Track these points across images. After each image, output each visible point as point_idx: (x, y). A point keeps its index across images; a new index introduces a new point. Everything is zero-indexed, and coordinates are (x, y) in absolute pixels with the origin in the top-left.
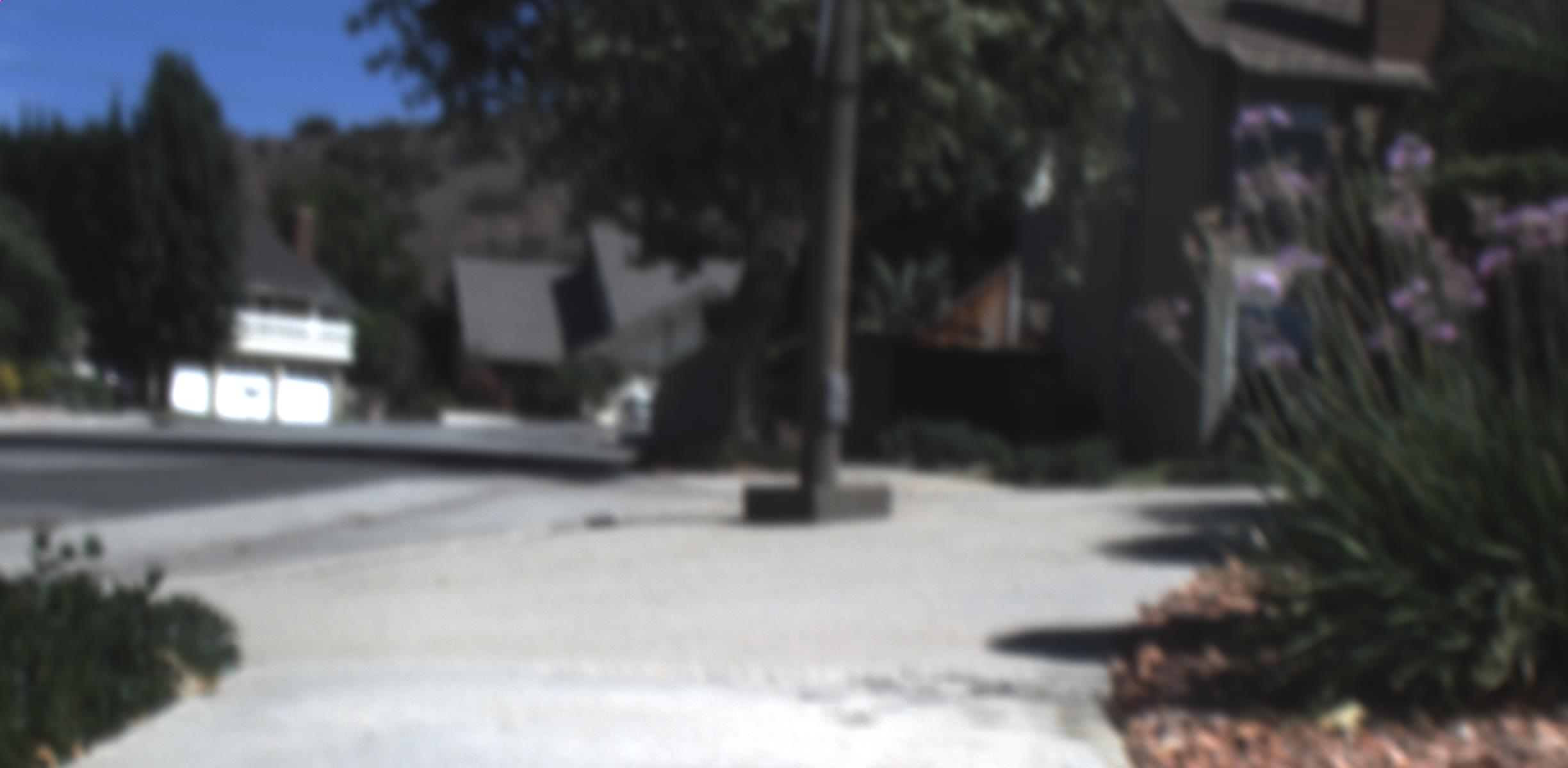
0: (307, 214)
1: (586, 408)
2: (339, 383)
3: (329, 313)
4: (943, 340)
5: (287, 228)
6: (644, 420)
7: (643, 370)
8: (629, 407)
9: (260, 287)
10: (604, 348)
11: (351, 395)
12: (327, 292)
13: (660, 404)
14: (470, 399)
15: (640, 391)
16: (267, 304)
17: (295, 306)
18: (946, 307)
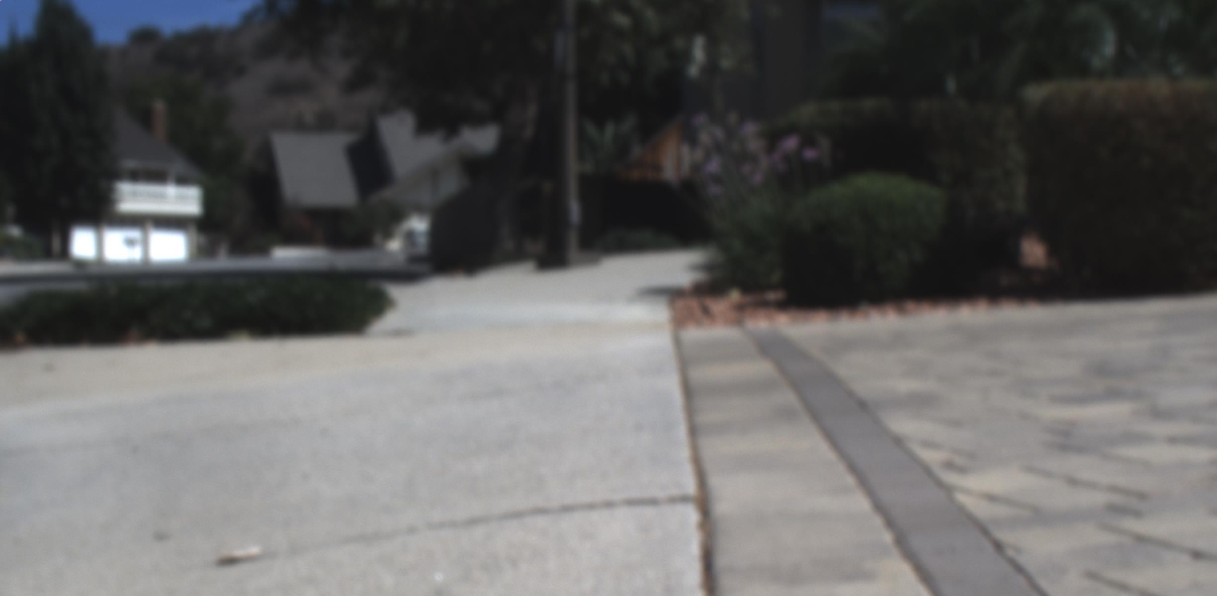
0: (159, 107)
1: (378, 238)
2: (193, 231)
3: (182, 181)
4: (636, 175)
5: (145, 118)
6: (422, 243)
7: (419, 209)
8: (410, 236)
9: (130, 164)
10: (387, 194)
11: (203, 239)
12: (179, 165)
13: (435, 233)
14: (292, 238)
15: (419, 225)
16: (136, 176)
17: (157, 176)
18: (637, 151)
